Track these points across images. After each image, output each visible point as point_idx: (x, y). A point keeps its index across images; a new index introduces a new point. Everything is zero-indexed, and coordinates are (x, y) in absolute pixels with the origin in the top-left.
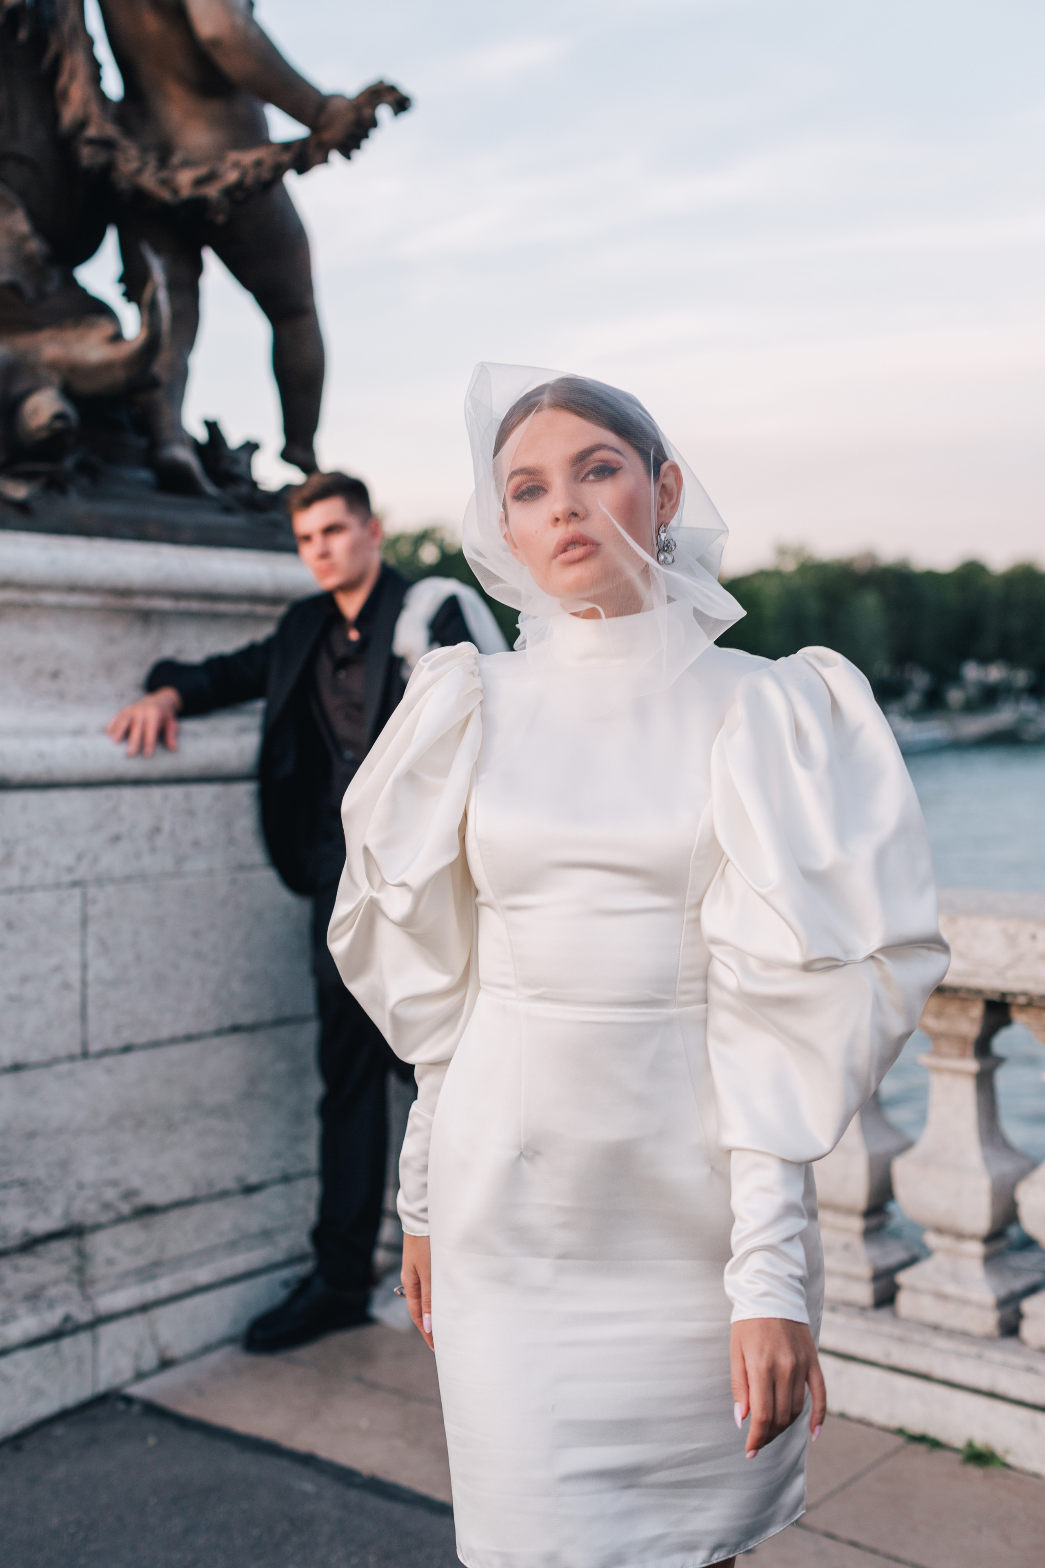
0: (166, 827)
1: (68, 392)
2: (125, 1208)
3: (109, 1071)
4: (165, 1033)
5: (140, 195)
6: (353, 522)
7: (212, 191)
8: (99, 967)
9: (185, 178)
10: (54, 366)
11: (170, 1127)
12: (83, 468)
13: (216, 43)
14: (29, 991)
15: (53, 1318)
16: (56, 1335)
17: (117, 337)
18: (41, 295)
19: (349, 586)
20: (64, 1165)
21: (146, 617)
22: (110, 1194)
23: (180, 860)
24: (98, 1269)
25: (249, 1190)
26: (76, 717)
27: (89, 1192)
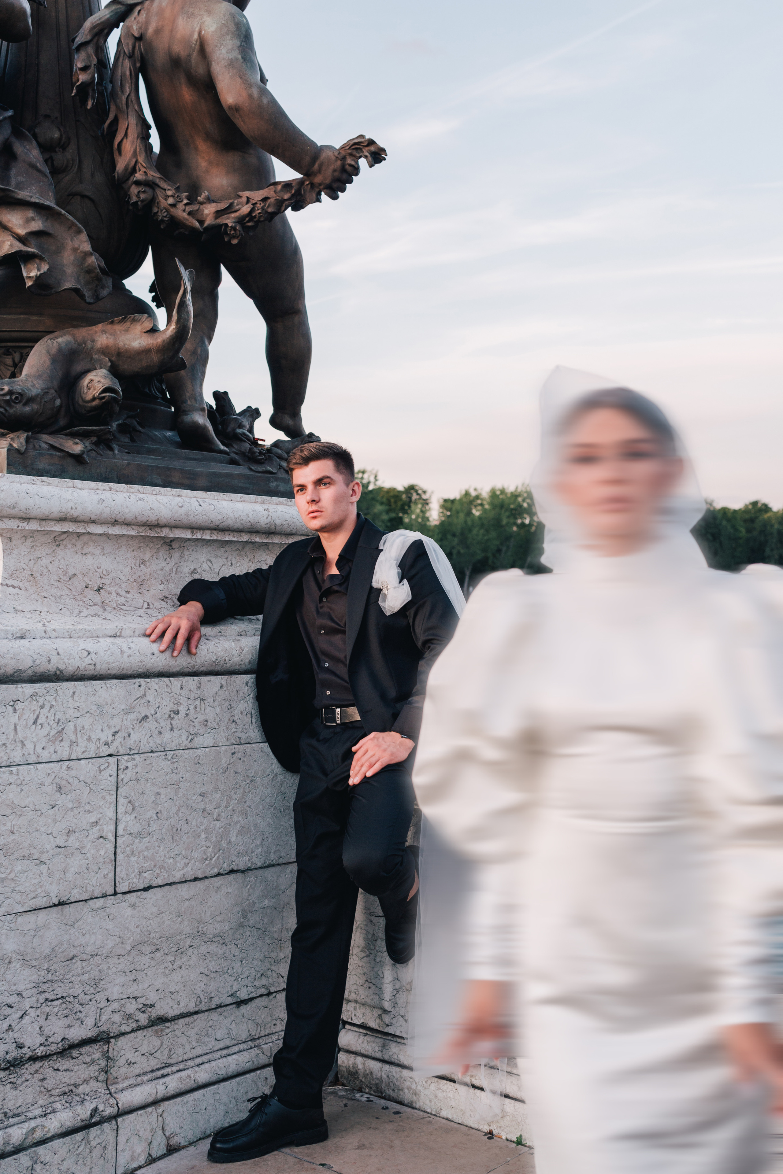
0: (183, 710)
1: (114, 371)
2: (143, 1019)
3: (133, 906)
4: (178, 876)
5: (174, 222)
6: (338, 478)
7: (229, 220)
8: (127, 821)
9: (209, 210)
10: (105, 351)
11: (180, 951)
12: (123, 429)
13: (236, 109)
14: (73, 842)
15: (84, 1112)
16: (86, 1126)
17: (154, 330)
18: (97, 298)
19: (332, 528)
20: (96, 983)
21: (169, 543)
22: (131, 1007)
23: (192, 736)
24: (120, 1070)
25: (240, 1003)
26: (114, 623)
27: (115, 1006)
